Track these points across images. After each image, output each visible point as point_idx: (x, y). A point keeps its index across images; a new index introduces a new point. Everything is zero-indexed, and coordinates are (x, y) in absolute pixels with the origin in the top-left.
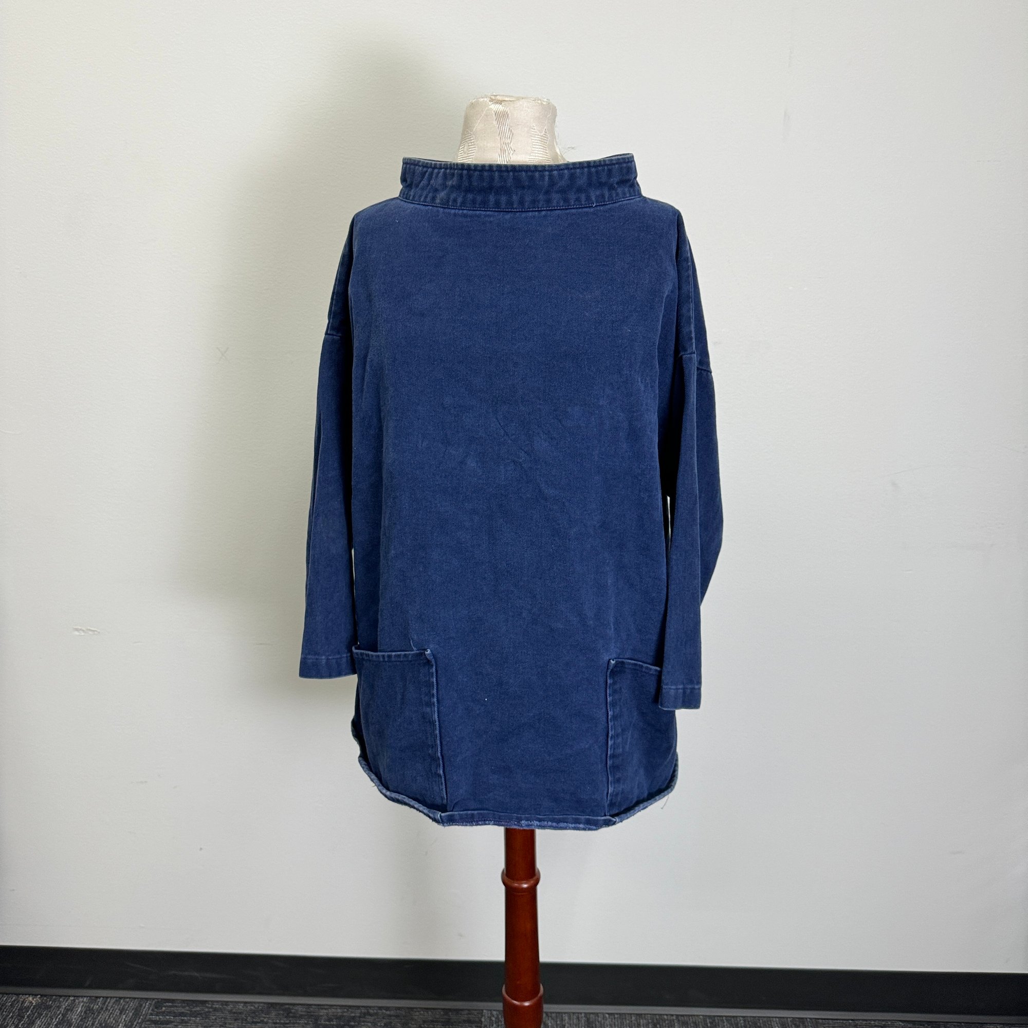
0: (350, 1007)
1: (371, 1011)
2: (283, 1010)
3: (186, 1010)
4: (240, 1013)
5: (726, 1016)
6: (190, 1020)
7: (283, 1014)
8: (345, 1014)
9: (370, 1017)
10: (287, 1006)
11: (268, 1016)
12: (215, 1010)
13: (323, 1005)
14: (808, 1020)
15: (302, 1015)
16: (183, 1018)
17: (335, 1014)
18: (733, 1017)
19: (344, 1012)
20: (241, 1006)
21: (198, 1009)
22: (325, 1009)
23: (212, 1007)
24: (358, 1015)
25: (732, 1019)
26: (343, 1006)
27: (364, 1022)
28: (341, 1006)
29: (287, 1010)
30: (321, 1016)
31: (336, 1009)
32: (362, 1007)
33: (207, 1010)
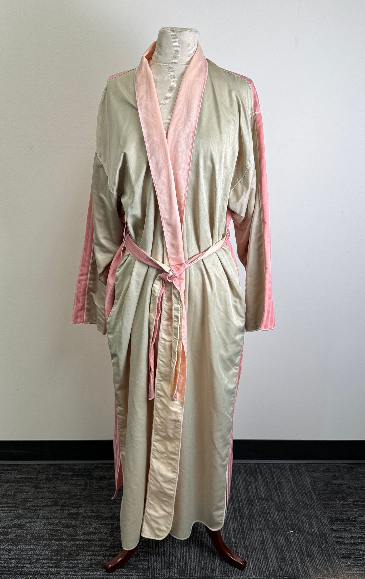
0: (89, 464)
1: (99, 466)
2: (57, 467)
3: (10, 468)
4: (36, 469)
5: (264, 463)
6: (12, 472)
7: (57, 468)
8: (87, 467)
9: (99, 468)
10: (59, 465)
11: (49, 469)
12: (24, 467)
13: (76, 464)
14: (302, 464)
15: (67, 468)
16: (9, 471)
17: (82, 467)
18: (268, 463)
19: (86, 466)
20: (36, 466)
21: (15, 467)
22: (77, 465)
23: (22, 467)
24: (93, 467)
25: (268, 464)
26: (86, 464)
27: (96, 470)
28: (85, 464)
29: (59, 466)
30: (75, 468)
31: (83, 465)
32: (95, 464)
33: (20, 468)
